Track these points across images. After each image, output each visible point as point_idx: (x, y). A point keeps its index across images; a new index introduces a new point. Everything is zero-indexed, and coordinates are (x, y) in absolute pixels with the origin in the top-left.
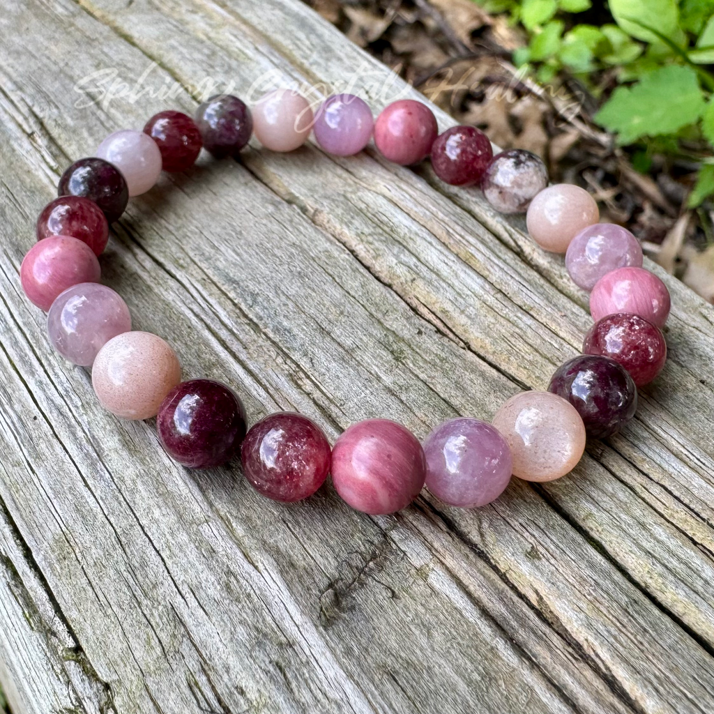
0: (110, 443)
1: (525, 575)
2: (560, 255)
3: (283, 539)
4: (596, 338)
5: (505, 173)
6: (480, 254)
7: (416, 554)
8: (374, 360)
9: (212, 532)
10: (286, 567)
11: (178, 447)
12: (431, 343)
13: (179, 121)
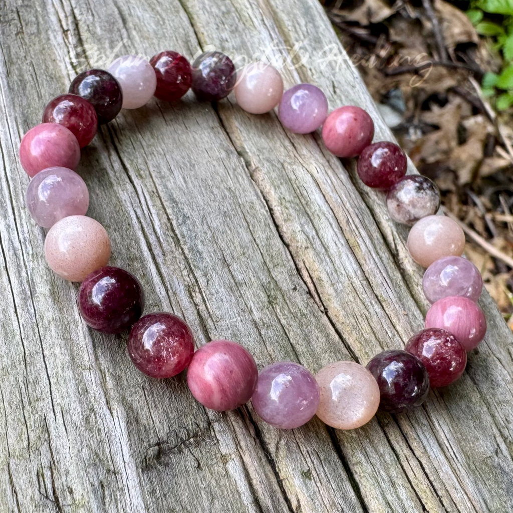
0: (43, 289)
1: (295, 486)
2: (422, 268)
3: (137, 400)
4: (417, 342)
5: (407, 192)
6: (364, 247)
7: (226, 445)
8: (253, 297)
9: (91, 378)
10: (132, 419)
11: (89, 311)
12: (300, 299)
13: (179, 63)
